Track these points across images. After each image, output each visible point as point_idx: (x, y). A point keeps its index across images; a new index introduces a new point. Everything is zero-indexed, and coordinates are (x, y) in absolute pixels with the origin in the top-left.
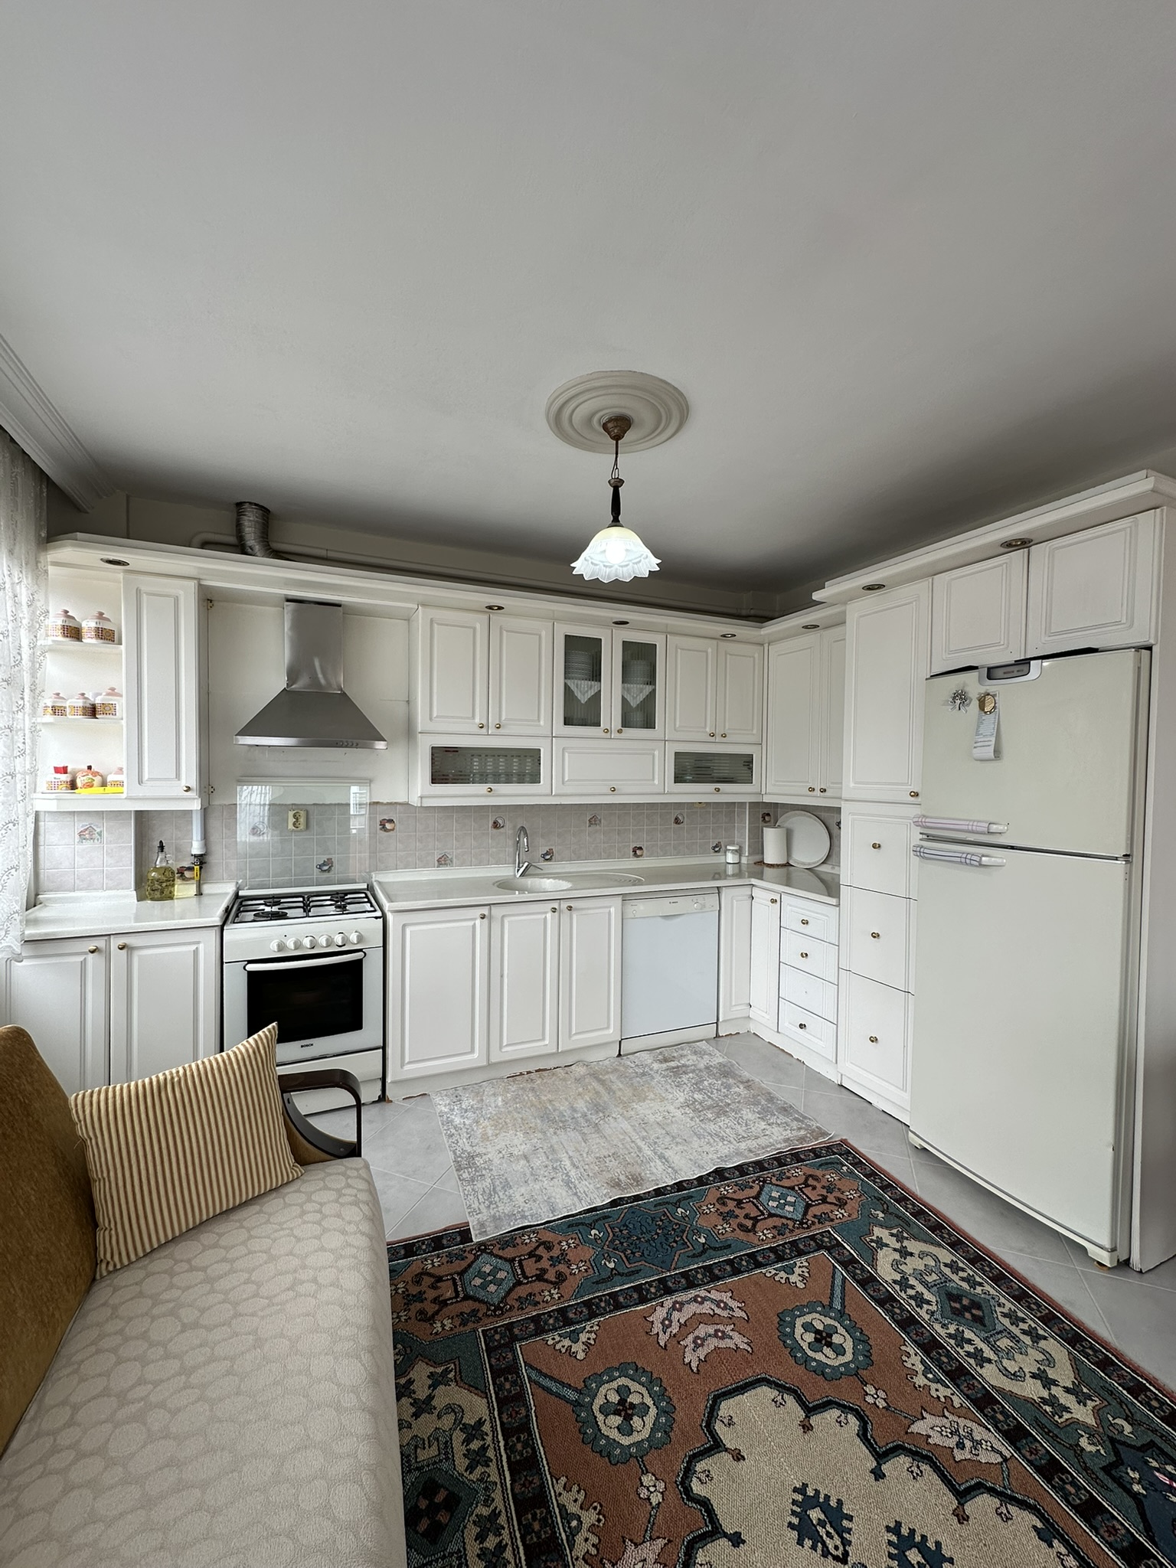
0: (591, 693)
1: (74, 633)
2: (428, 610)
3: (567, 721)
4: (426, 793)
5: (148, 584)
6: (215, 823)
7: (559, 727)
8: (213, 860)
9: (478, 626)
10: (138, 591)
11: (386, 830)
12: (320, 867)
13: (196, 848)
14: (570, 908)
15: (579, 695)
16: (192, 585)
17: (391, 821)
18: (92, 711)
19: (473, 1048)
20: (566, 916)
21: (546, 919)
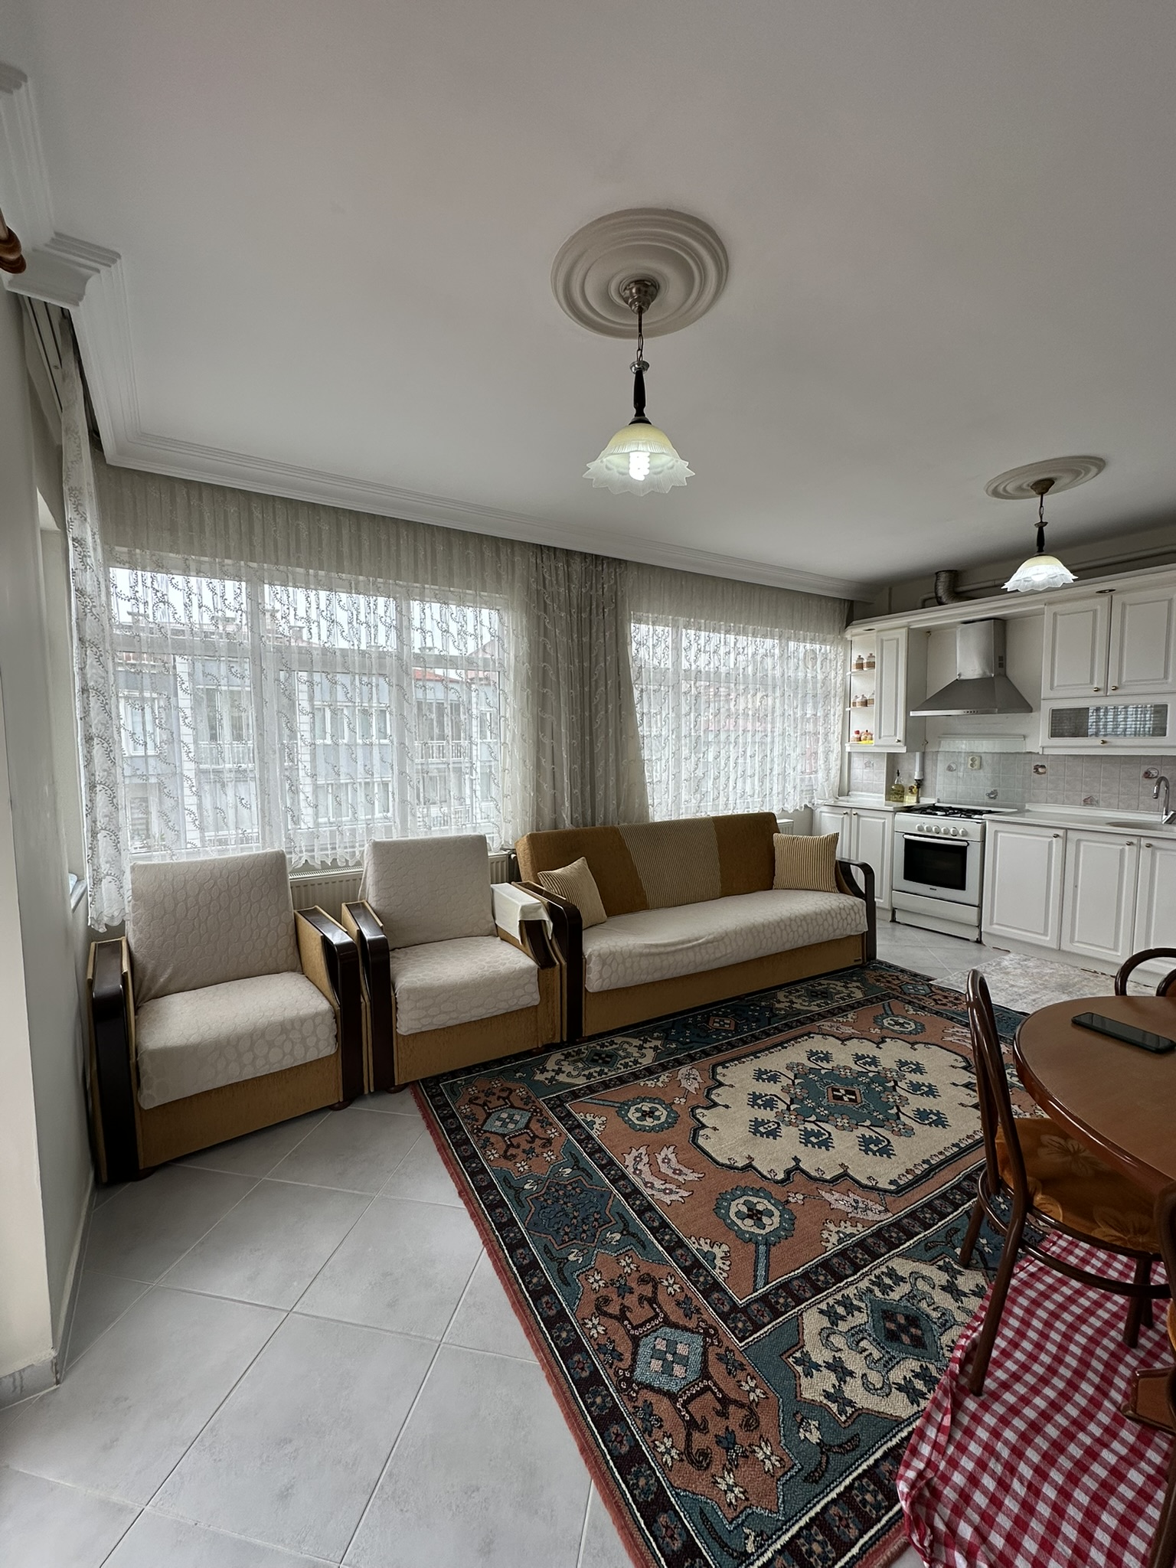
2: (1056, 606)
4: (1044, 745)
5: (885, 635)
6: (928, 763)
8: (928, 783)
9: (1099, 607)
10: (882, 641)
11: (1039, 773)
12: (989, 795)
13: (917, 778)
14: (1149, 846)
16: (904, 631)
17: (1043, 766)
18: (865, 703)
19: (1045, 934)
20: (1145, 853)
21: (1123, 850)
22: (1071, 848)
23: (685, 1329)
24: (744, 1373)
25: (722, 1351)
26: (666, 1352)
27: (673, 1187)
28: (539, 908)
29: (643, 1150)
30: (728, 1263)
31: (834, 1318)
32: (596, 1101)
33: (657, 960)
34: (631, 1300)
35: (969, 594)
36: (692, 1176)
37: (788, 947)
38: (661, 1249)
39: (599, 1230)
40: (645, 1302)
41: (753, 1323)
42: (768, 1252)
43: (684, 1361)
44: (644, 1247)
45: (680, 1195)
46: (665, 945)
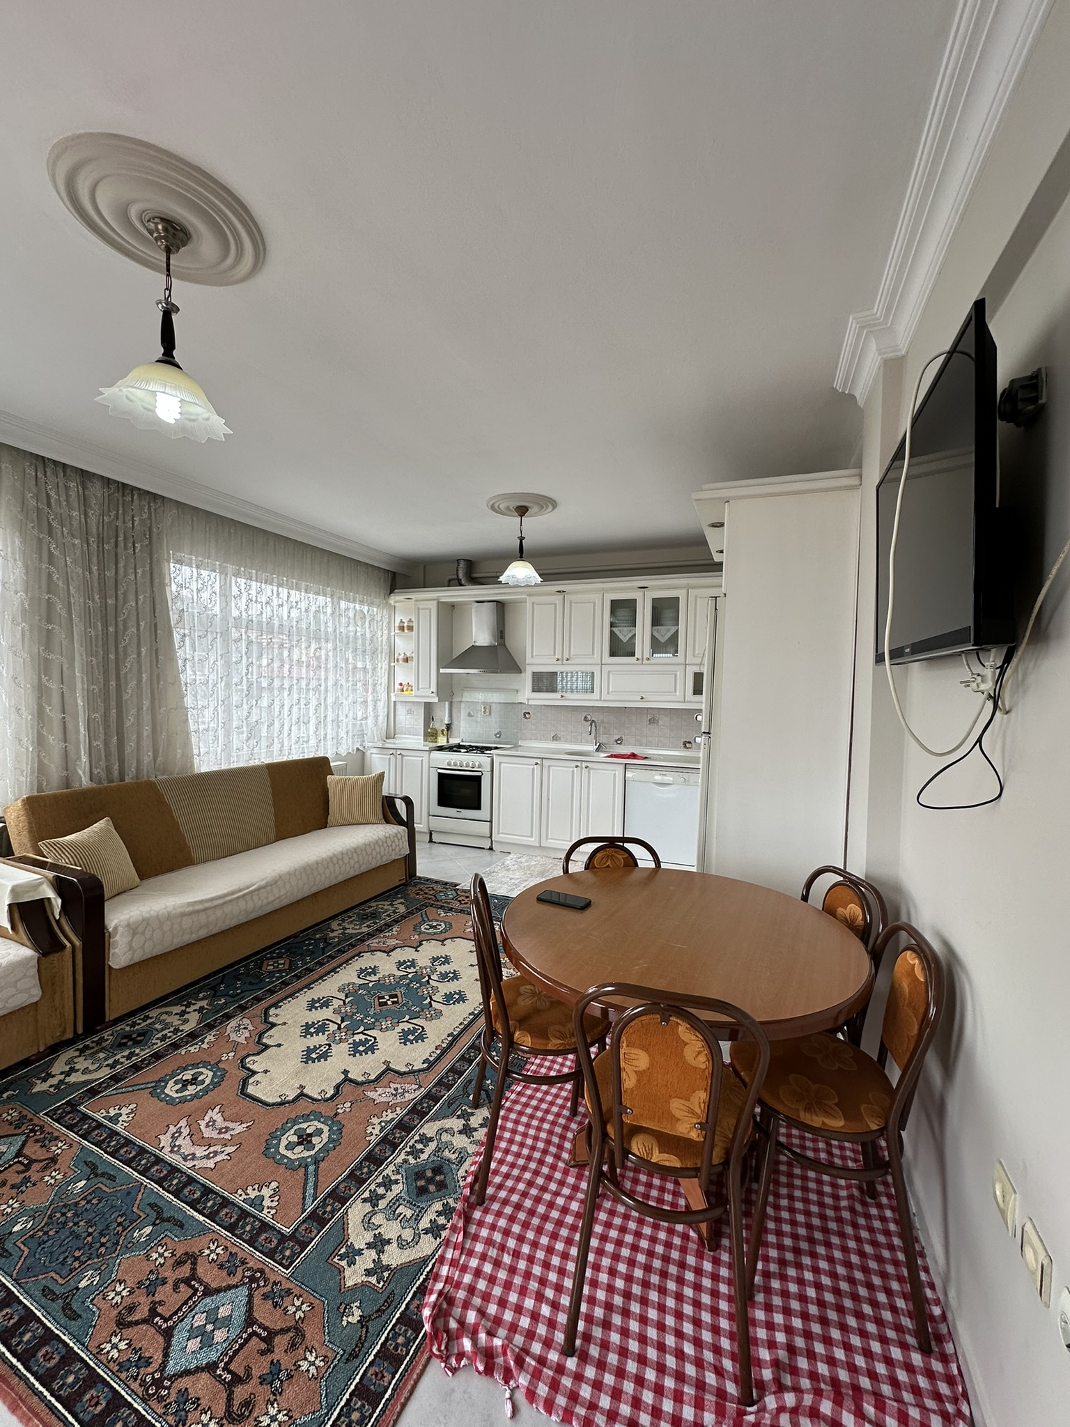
0: (630, 635)
1: (402, 628)
2: (531, 598)
3: (612, 654)
4: (529, 697)
5: (422, 605)
6: (454, 710)
7: (607, 658)
8: (454, 727)
9: (557, 602)
10: (419, 609)
11: (526, 718)
12: (496, 735)
13: (446, 722)
14: (587, 767)
15: (621, 637)
16: (435, 603)
17: (529, 713)
18: (406, 660)
19: (531, 836)
20: (585, 771)
21: (573, 771)
22: (545, 771)
23: (228, 1288)
24: (292, 1297)
25: (267, 1289)
26: (205, 1325)
27: (218, 1148)
28: (41, 884)
29: (183, 1123)
30: (276, 1198)
31: (374, 1200)
32: (120, 1091)
33: (203, 917)
34: (164, 1292)
35: (481, 580)
36: (239, 1128)
37: (341, 879)
38: (201, 1218)
39: (124, 1234)
40: (181, 1285)
41: (301, 1243)
42: (316, 1170)
43: (225, 1322)
44: (182, 1226)
45: (225, 1153)
46: (212, 900)
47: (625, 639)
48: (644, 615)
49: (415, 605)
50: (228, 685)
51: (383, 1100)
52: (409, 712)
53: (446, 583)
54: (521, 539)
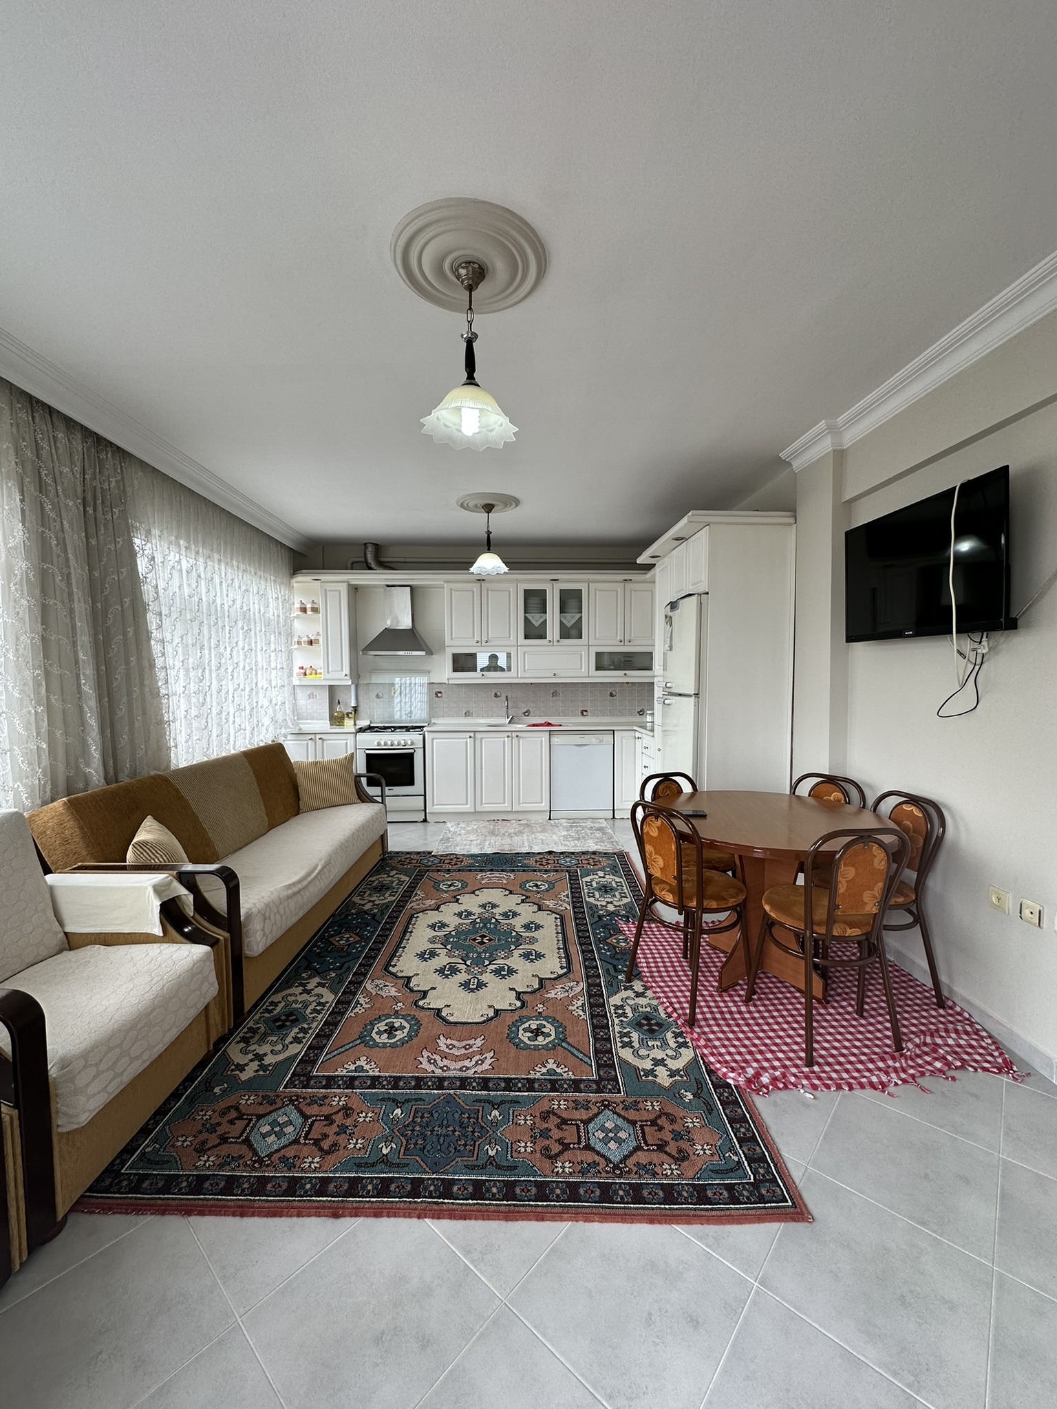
0: (542, 620)
1: (304, 610)
2: (449, 584)
3: (526, 637)
4: (450, 677)
5: (329, 586)
6: (361, 693)
7: (522, 640)
8: (360, 709)
9: (475, 590)
10: (326, 590)
11: (438, 697)
13: (353, 705)
14: (517, 736)
15: (534, 622)
16: (344, 585)
17: (440, 692)
18: (311, 643)
19: (467, 804)
20: (515, 740)
21: (504, 741)
22: (478, 743)
23: (596, 1115)
24: (641, 1103)
25: (621, 1106)
26: (607, 1135)
27: (478, 1057)
29: (425, 1053)
30: (563, 1066)
31: (629, 1044)
32: (334, 1054)
34: (556, 1134)
36: (479, 1042)
38: (526, 1094)
39: (480, 1120)
40: (563, 1126)
41: (612, 1080)
42: (568, 1044)
43: (617, 1129)
44: (518, 1102)
45: (488, 1058)
46: (300, 881)
47: (537, 624)
48: (553, 603)
49: (321, 587)
50: (187, 671)
51: (562, 996)
52: (311, 696)
53: (349, 565)
54: (489, 533)
